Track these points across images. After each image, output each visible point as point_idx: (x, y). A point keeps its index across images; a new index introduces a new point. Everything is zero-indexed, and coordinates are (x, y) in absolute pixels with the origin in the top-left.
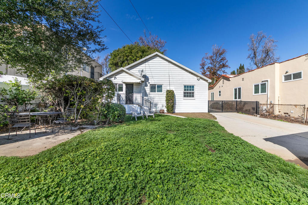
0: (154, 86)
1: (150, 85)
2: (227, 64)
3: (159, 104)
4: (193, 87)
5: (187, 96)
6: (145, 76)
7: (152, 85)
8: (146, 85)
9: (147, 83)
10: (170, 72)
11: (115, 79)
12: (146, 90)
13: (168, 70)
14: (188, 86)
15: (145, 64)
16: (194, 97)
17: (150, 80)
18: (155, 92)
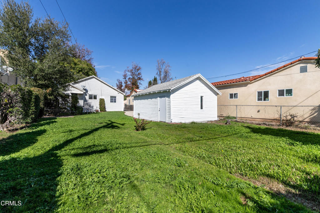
1: (89, 95)
2: (142, 78)
3: (94, 106)
4: (116, 97)
5: (112, 102)
6: (85, 90)
8: (86, 95)
10: (102, 88)
12: (86, 98)
13: (100, 86)
14: (113, 96)
15: (85, 81)
16: (116, 102)
17: (88, 92)
18: (92, 99)
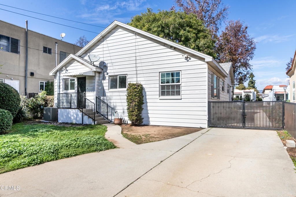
0: (115, 77)
1: (110, 76)
4: (178, 74)
5: (168, 94)
6: (102, 64)
7: (112, 77)
8: (104, 78)
9: (106, 73)
10: (137, 51)
11: (66, 72)
12: (104, 85)
13: (134, 48)
14: (169, 74)
15: (102, 44)
16: (179, 95)
17: (109, 68)
